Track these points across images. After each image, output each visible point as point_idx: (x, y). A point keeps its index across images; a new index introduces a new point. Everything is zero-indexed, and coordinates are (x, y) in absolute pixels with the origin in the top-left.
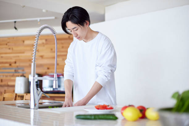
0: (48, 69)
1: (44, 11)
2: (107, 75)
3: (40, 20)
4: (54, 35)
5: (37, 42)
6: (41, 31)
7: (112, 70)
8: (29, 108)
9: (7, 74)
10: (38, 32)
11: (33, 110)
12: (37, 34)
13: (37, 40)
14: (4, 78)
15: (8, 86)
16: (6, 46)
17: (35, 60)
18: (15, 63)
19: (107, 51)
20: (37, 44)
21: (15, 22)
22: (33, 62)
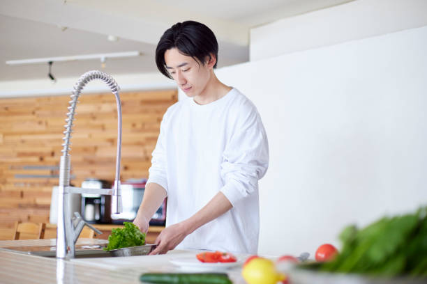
0: (126, 168)
1: (111, 38)
2: (247, 182)
3: (106, 59)
4: (114, 93)
5: (74, 108)
6: (83, 85)
7: (258, 172)
8: (54, 256)
9: (33, 180)
10: (77, 87)
11: (61, 260)
12: (75, 91)
13: (73, 105)
14: (27, 189)
15: (36, 206)
16: (31, 117)
17: (67, 149)
18: (53, 154)
19: (248, 129)
20: (73, 115)
21: (51, 63)
22: (65, 154)
